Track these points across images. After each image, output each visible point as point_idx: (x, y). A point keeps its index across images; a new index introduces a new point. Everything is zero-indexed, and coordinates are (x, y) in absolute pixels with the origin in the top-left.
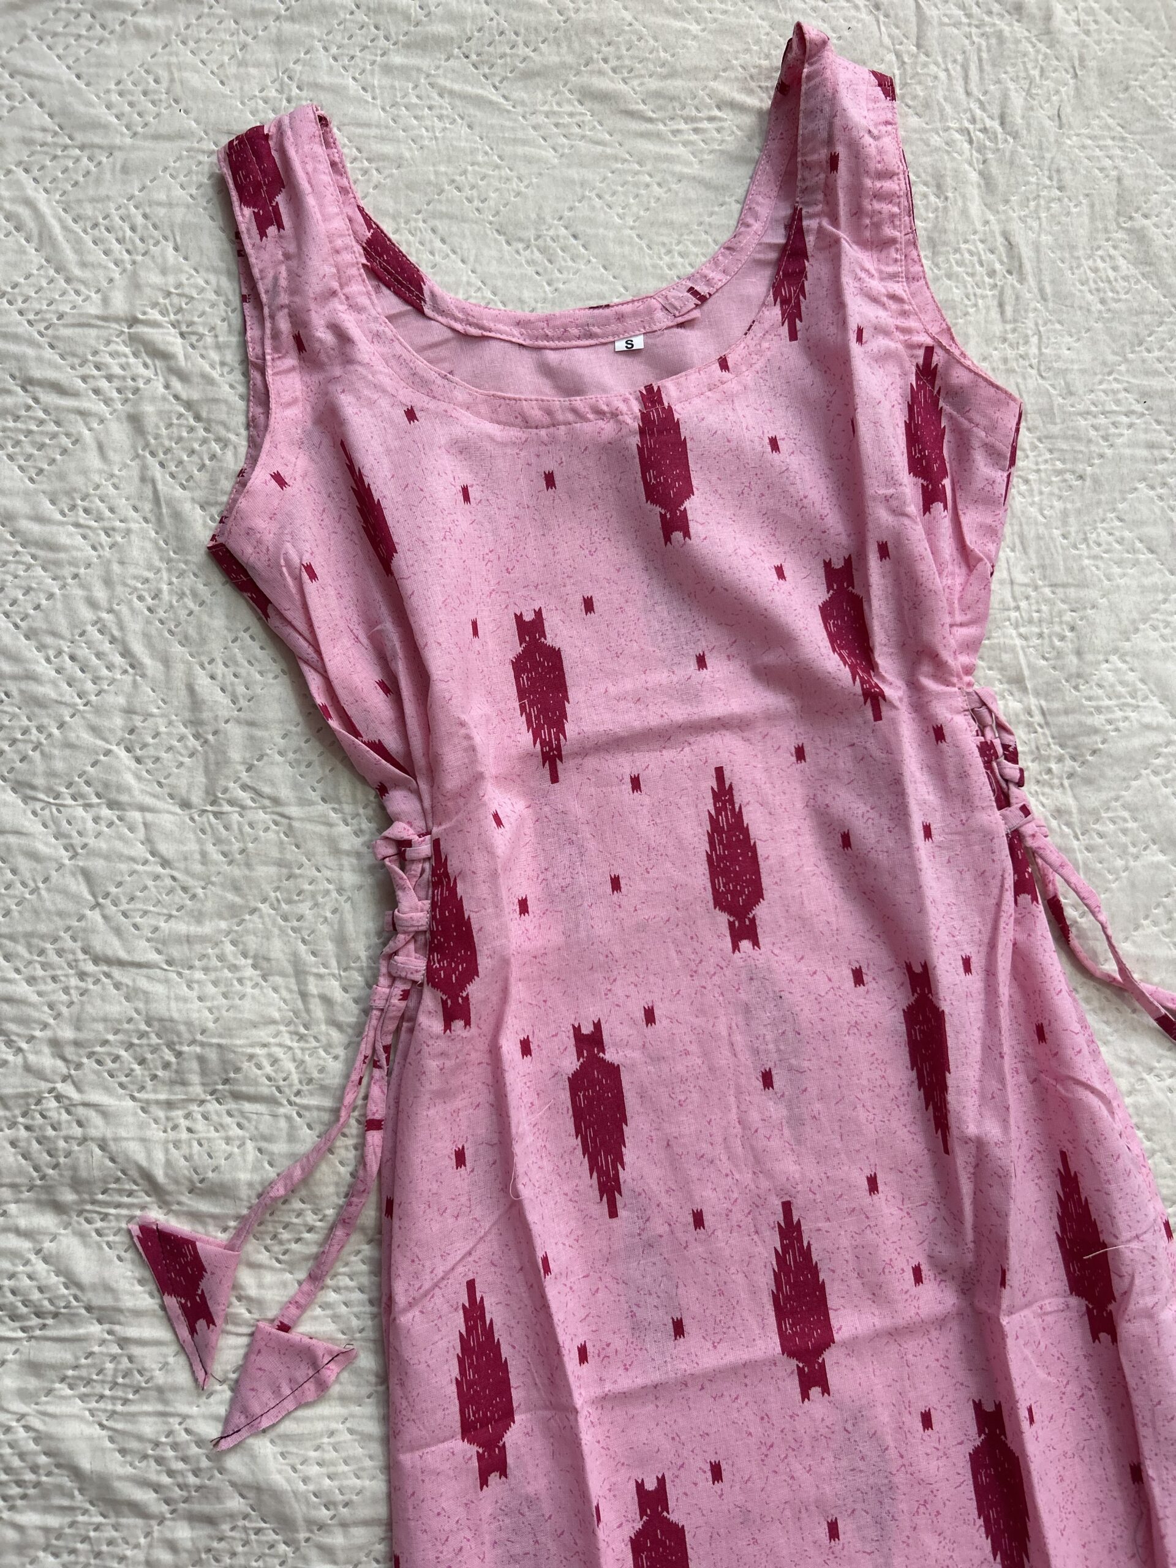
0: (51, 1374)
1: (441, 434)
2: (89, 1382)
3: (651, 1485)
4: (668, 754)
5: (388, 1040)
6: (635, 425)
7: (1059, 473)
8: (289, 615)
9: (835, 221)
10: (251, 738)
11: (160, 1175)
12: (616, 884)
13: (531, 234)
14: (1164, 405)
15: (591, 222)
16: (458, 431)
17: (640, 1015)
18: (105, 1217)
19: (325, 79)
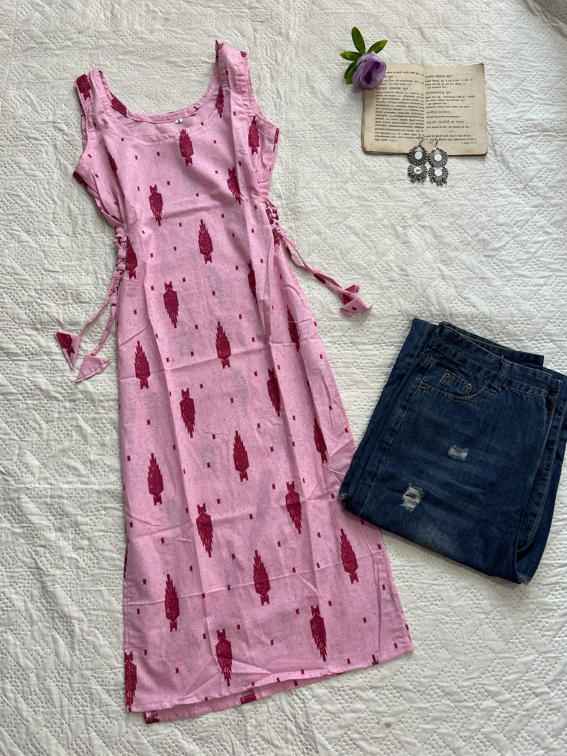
0: (35, 368)
1: (130, 143)
2: (44, 370)
3: (185, 390)
4: (189, 217)
5: (117, 286)
6: (178, 138)
7: (291, 146)
8: (92, 187)
9: (230, 88)
10: (84, 218)
11: (61, 320)
12: (175, 249)
13: (154, 97)
14: (318, 128)
15: (170, 93)
16: (134, 143)
17: (182, 280)
18: (48, 332)
19: (102, 63)
